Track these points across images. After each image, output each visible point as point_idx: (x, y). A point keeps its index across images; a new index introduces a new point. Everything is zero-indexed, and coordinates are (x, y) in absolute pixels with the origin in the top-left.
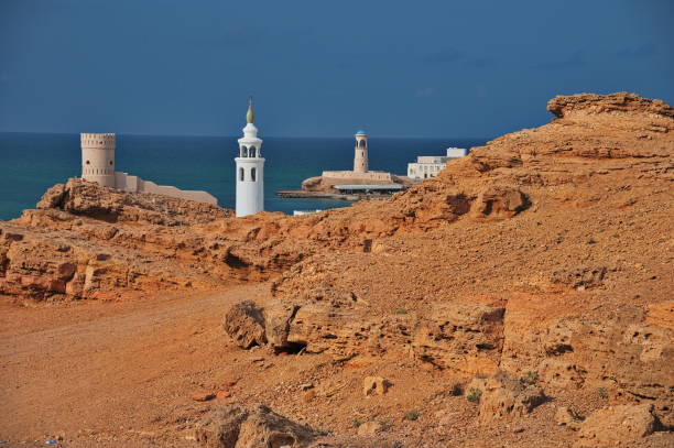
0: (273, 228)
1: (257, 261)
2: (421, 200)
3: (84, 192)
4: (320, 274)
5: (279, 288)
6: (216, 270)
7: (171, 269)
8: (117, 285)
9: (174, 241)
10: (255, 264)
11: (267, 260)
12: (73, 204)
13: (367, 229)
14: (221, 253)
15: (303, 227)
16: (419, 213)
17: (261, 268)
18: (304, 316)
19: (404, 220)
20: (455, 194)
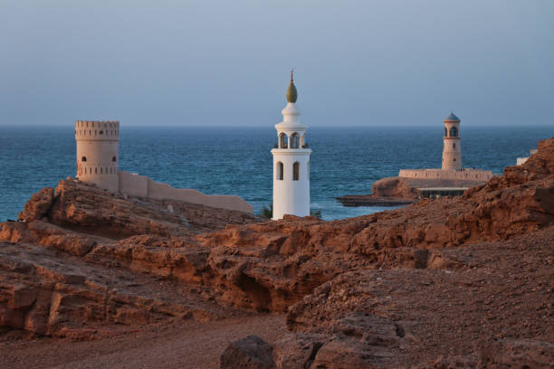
0: (302, 238)
1: (278, 283)
2: (499, 196)
3: (79, 198)
4: (354, 299)
5: (298, 320)
6: (225, 296)
7: (165, 294)
8: (92, 318)
9: (169, 257)
10: (276, 287)
11: (292, 282)
12: (65, 213)
13: (427, 238)
14: (230, 272)
15: (341, 238)
16: (498, 214)
17: (284, 293)
18: (328, 358)
19: (478, 223)
20: (547, 186)
